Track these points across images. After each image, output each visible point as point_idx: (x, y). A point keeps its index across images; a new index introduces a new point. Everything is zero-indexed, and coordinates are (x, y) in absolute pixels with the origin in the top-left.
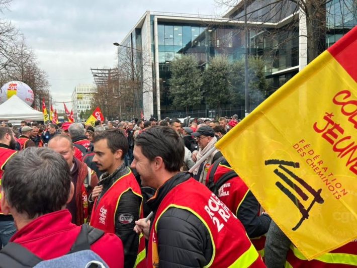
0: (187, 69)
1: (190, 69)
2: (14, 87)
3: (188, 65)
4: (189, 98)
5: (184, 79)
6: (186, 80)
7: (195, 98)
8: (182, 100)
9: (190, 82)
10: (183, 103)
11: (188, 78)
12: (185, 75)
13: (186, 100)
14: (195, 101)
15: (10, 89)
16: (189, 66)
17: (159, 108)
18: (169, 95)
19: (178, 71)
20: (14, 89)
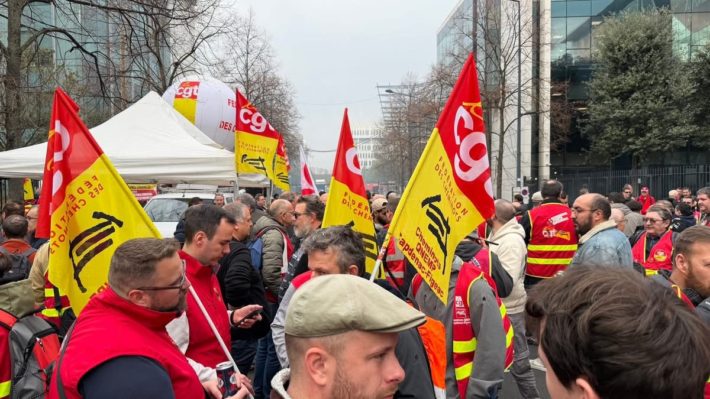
0: (648, 50)
1: (657, 47)
2: (191, 89)
3: (651, 37)
4: (655, 131)
5: (639, 77)
6: (643, 79)
7: (675, 131)
8: (629, 136)
9: (655, 84)
10: (633, 143)
11: (650, 74)
12: (642, 66)
13: (643, 135)
14: (670, 138)
15: (181, 97)
16: (657, 40)
17: (545, 159)
18: (583, 125)
19: (619, 55)
20: (190, 94)
